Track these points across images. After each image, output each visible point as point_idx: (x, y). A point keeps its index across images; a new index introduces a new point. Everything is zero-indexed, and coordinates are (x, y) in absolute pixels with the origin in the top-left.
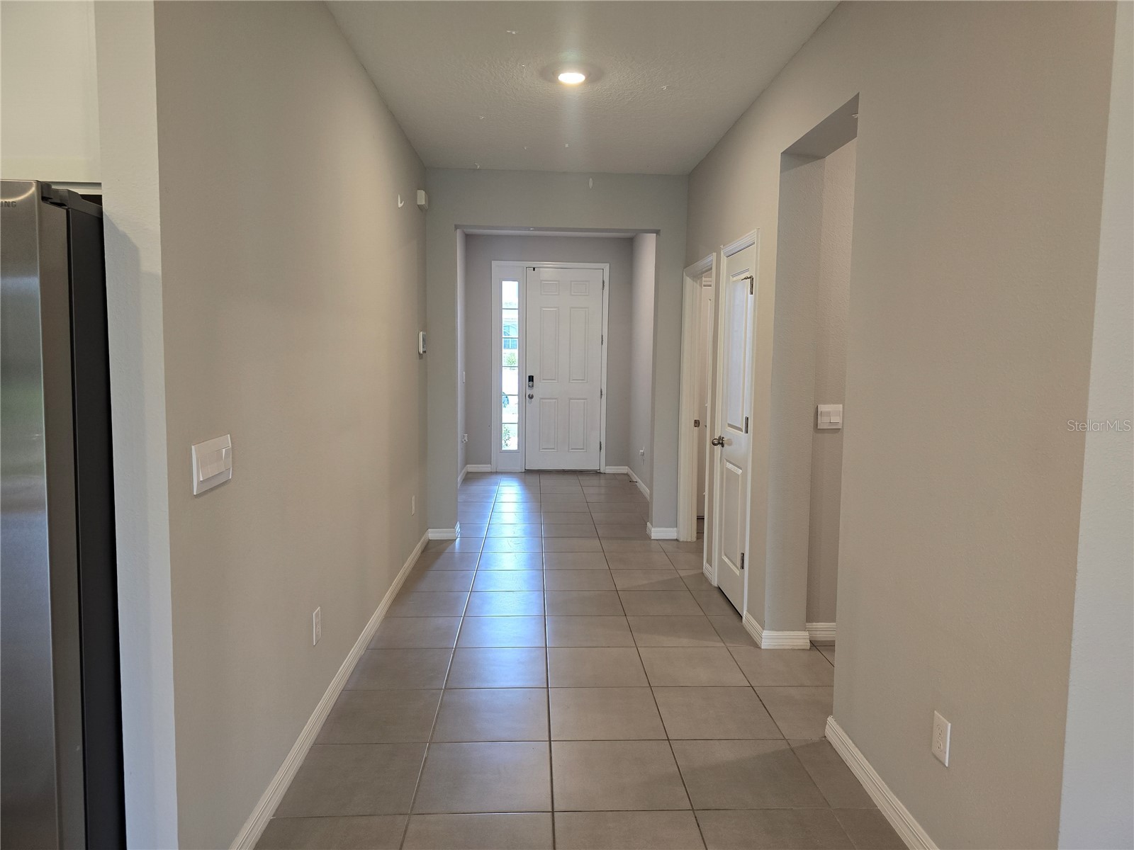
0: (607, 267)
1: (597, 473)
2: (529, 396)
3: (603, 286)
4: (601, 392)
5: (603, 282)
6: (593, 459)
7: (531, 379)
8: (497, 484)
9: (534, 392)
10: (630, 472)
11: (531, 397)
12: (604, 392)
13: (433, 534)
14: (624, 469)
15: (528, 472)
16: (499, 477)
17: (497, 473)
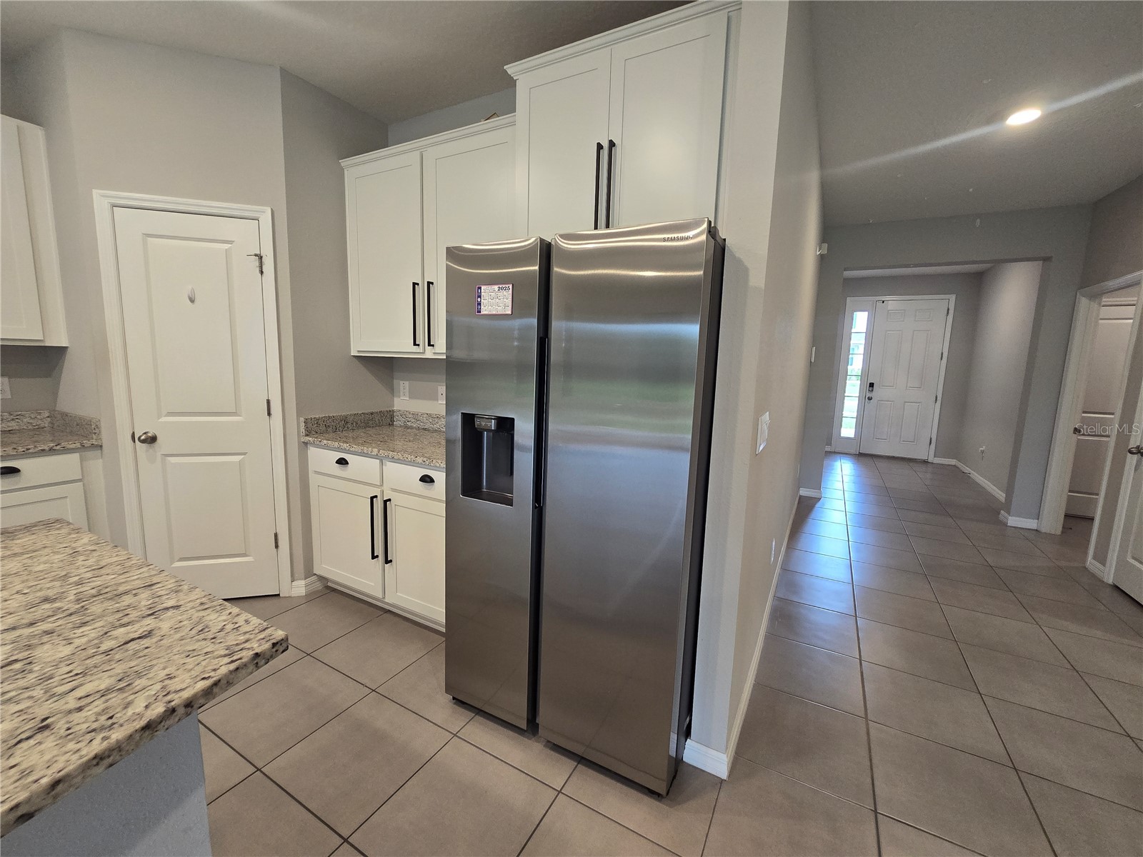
0: (953, 298)
1: (925, 462)
2: (868, 398)
3: (948, 313)
4: (936, 398)
5: (948, 309)
6: (923, 451)
7: (872, 385)
8: (835, 461)
9: (872, 395)
10: (960, 465)
11: (870, 399)
12: (939, 398)
13: (804, 492)
14: (953, 462)
15: (861, 455)
16: (838, 456)
17: (835, 453)
